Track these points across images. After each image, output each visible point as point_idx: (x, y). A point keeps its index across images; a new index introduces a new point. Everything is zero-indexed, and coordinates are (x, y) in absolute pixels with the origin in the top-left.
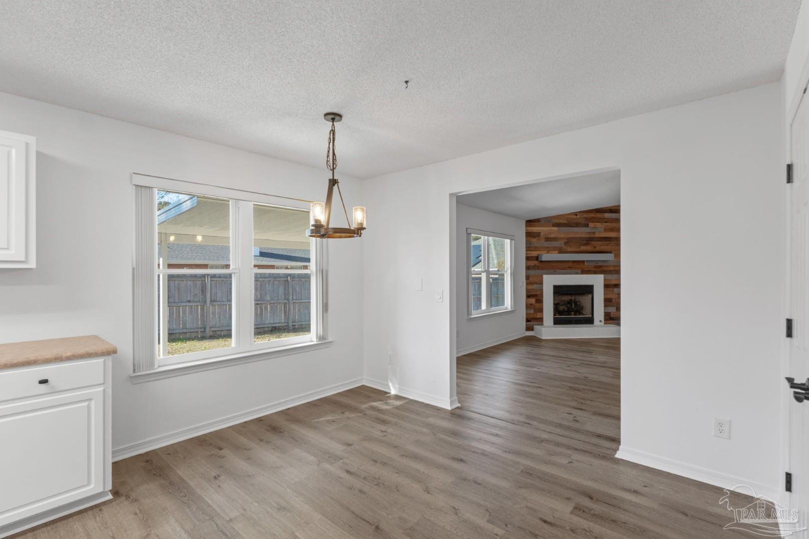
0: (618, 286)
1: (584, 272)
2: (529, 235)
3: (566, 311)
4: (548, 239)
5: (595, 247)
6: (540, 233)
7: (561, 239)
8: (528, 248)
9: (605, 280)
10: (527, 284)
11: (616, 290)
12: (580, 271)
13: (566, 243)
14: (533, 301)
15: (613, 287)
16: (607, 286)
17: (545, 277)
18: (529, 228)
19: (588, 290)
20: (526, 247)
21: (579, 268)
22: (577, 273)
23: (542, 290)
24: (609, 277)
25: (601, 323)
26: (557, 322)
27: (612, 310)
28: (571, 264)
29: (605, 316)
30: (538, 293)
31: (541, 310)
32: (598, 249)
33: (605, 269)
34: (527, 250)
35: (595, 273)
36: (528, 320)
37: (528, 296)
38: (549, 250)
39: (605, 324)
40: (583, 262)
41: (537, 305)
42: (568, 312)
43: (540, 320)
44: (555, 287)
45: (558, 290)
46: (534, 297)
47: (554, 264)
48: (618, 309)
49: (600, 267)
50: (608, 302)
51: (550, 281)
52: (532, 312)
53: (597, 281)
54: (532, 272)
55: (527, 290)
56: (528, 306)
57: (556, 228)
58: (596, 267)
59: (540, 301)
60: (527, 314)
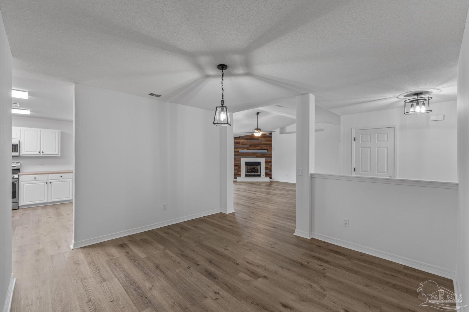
0: (271, 162)
1: (257, 157)
2: (235, 143)
3: (251, 172)
4: (243, 144)
5: (261, 147)
6: (240, 142)
7: (249, 144)
8: (235, 148)
9: (265, 160)
10: (235, 161)
11: (270, 164)
12: (255, 156)
13: (250, 146)
14: (237, 168)
15: (268, 163)
16: (266, 162)
17: (242, 159)
18: (236, 140)
19: (259, 164)
20: (235, 147)
21: (255, 155)
22: (254, 157)
23: (240, 164)
24: (267, 159)
25: (263, 177)
26: (246, 176)
27: (268, 171)
28: (252, 154)
29: (265, 174)
30: (239, 165)
31: (240, 171)
32: (262, 148)
33: (265, 156)
34: (235, 149)
35: (261, 157)
36: (235, 175)
37: (235, 166)
38: (243, 149)
39: (265, 176)
40: (257, 153)
41: (239, 169)
42: (252, 172)
43: (240, 175)
44: (246, 163)
45: (247, 164)
46: (237, 166)
47: (245, 154)
48: (271, 171)
49: (263, 155)
50: (266, 168)
51: (243, 160)
52: (237, 172)
53: (262, 160)
54: (237, 157)
55: (235, 164)
56: (235, 170)
57: (246, 140)
58: (262, 155)
59: (240, 167)
60: (234, 172)
